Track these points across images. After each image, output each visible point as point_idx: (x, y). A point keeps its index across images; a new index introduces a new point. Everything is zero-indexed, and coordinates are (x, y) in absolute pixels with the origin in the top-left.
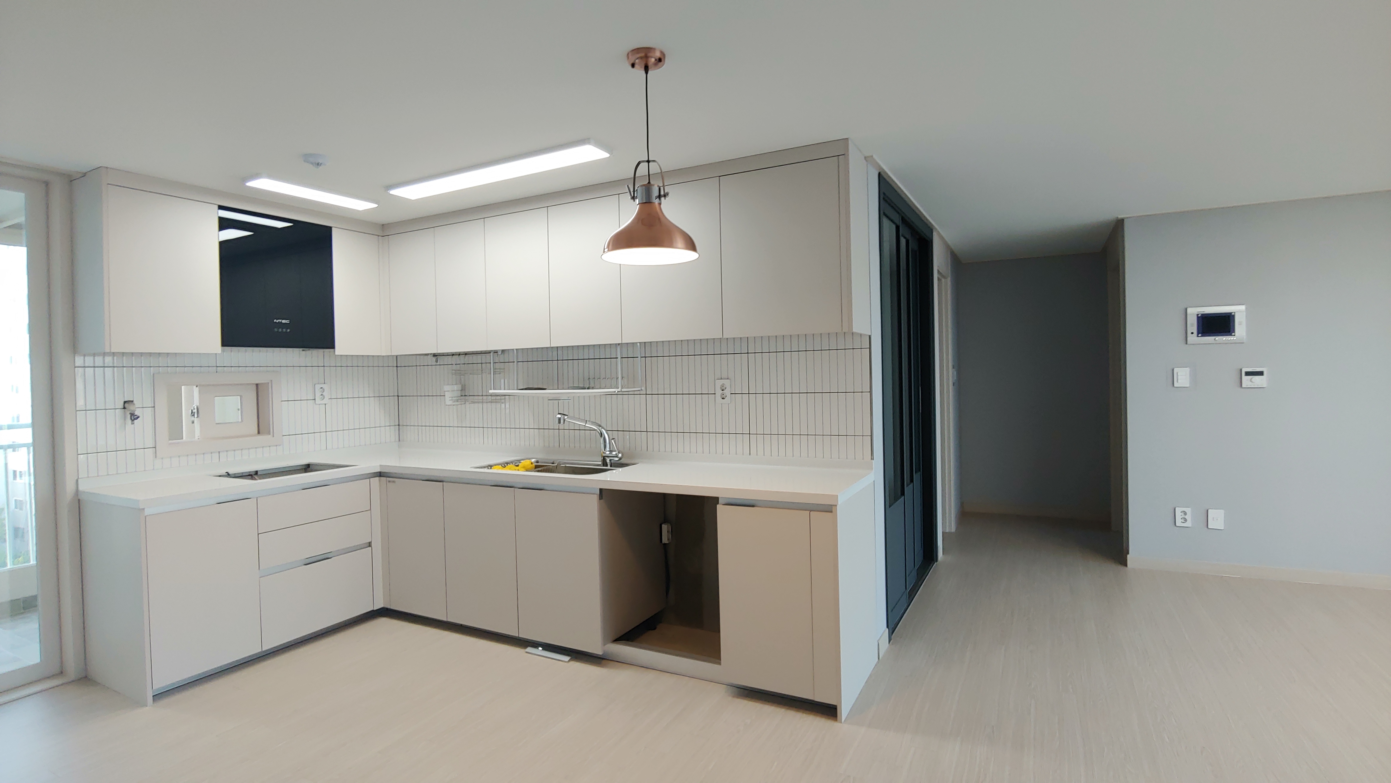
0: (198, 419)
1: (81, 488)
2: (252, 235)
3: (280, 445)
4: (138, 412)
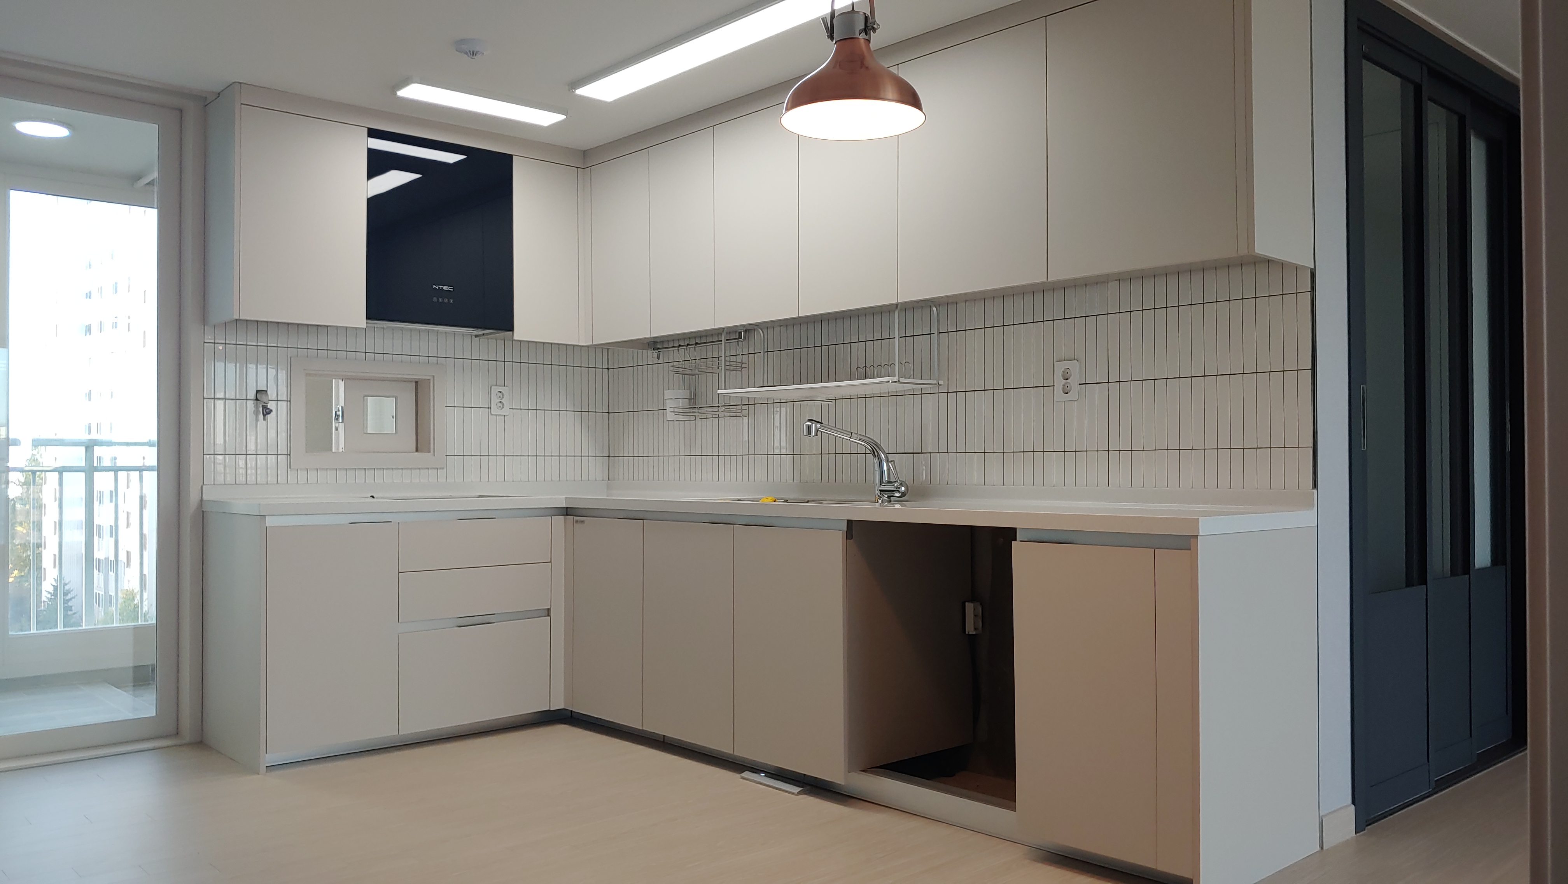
0: (343, 424)
1: (205, 498)
2: (421, 177)
3: (442, 469)
4: (271, 405)
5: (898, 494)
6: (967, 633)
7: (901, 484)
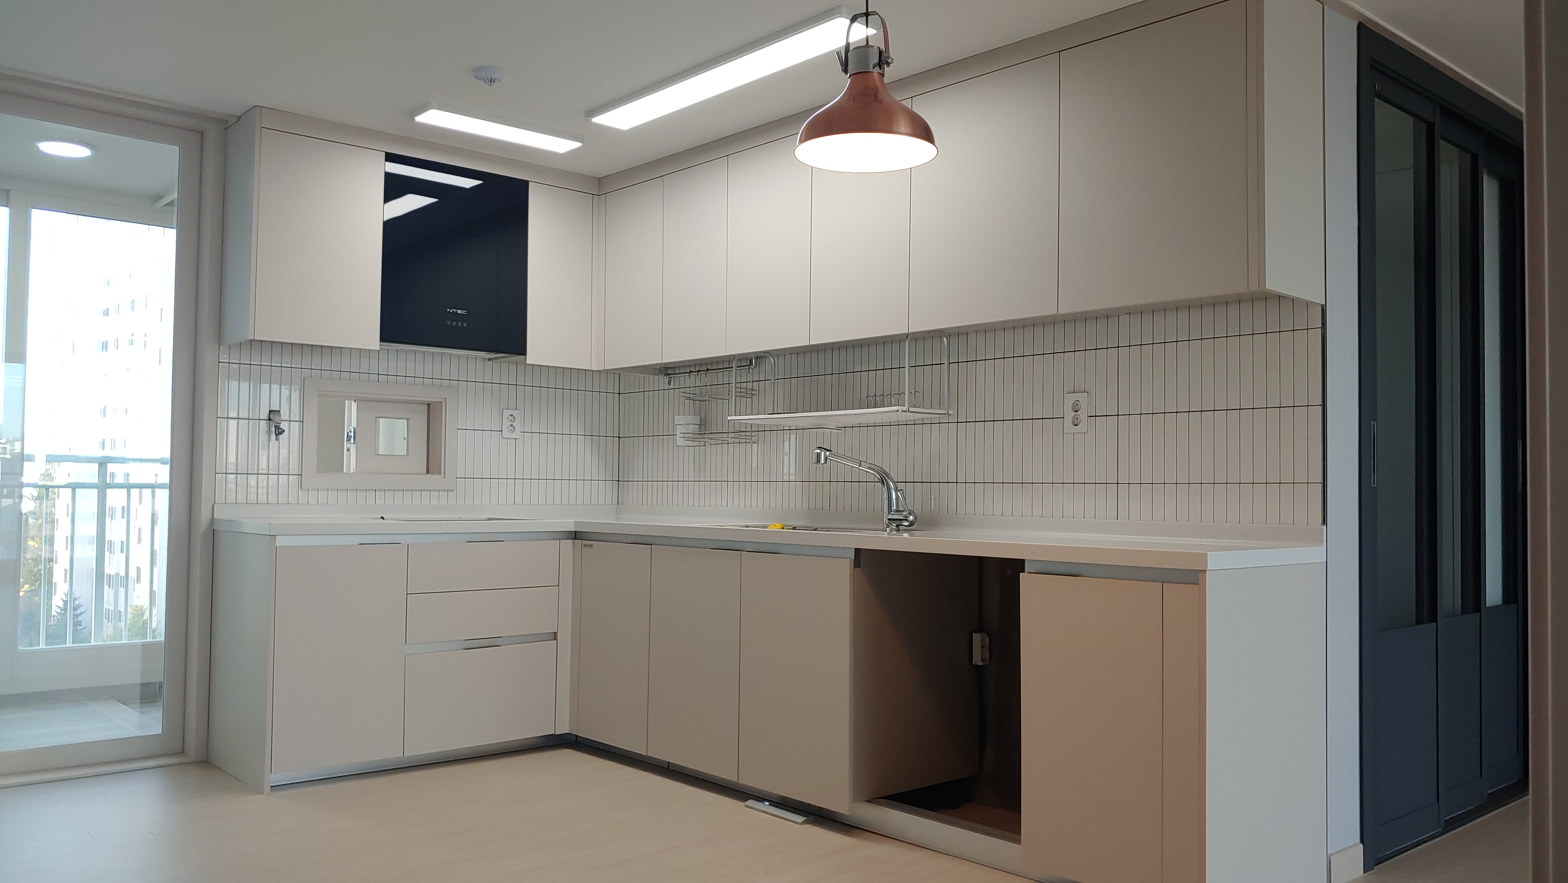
0: (355, 445)
1: (215, 517)
2: (437, 201)
3: (453, 491)
4: (284, 426)
5: (906, 523)
6: (974, 664)
7: (910, 514)
